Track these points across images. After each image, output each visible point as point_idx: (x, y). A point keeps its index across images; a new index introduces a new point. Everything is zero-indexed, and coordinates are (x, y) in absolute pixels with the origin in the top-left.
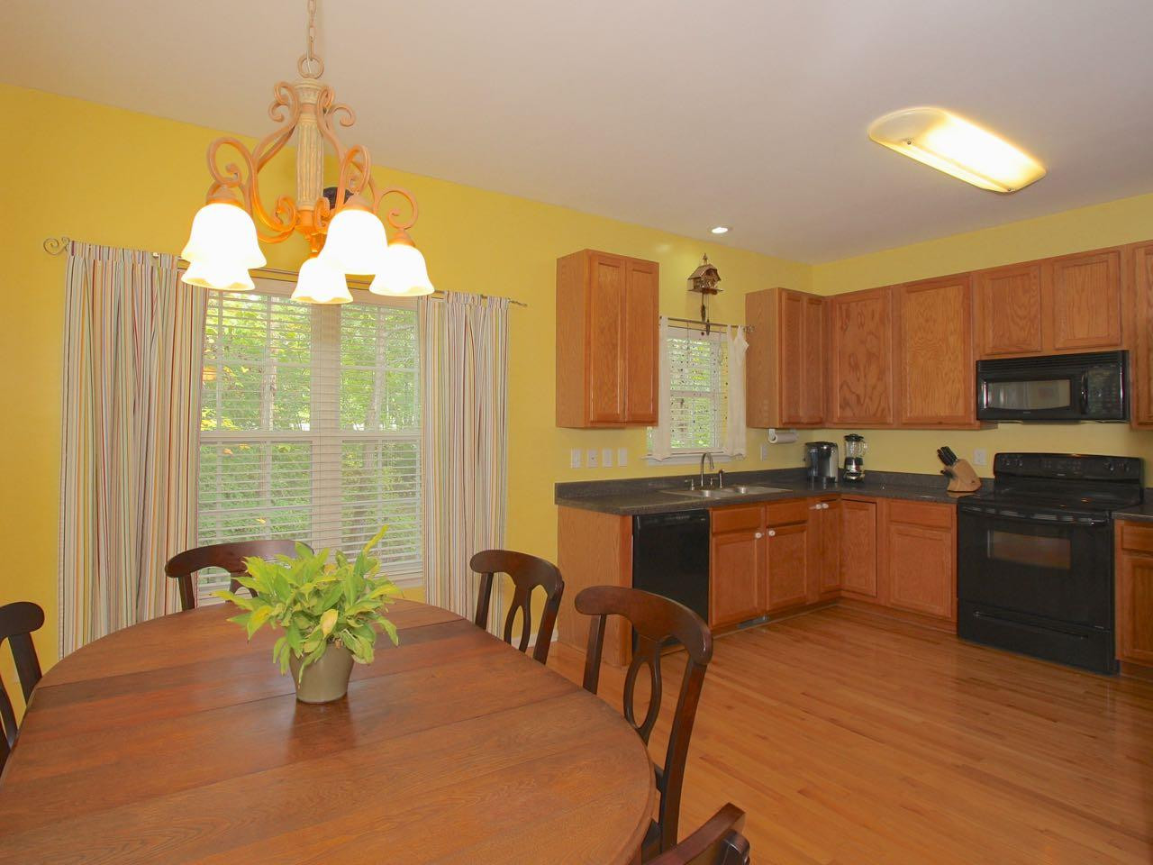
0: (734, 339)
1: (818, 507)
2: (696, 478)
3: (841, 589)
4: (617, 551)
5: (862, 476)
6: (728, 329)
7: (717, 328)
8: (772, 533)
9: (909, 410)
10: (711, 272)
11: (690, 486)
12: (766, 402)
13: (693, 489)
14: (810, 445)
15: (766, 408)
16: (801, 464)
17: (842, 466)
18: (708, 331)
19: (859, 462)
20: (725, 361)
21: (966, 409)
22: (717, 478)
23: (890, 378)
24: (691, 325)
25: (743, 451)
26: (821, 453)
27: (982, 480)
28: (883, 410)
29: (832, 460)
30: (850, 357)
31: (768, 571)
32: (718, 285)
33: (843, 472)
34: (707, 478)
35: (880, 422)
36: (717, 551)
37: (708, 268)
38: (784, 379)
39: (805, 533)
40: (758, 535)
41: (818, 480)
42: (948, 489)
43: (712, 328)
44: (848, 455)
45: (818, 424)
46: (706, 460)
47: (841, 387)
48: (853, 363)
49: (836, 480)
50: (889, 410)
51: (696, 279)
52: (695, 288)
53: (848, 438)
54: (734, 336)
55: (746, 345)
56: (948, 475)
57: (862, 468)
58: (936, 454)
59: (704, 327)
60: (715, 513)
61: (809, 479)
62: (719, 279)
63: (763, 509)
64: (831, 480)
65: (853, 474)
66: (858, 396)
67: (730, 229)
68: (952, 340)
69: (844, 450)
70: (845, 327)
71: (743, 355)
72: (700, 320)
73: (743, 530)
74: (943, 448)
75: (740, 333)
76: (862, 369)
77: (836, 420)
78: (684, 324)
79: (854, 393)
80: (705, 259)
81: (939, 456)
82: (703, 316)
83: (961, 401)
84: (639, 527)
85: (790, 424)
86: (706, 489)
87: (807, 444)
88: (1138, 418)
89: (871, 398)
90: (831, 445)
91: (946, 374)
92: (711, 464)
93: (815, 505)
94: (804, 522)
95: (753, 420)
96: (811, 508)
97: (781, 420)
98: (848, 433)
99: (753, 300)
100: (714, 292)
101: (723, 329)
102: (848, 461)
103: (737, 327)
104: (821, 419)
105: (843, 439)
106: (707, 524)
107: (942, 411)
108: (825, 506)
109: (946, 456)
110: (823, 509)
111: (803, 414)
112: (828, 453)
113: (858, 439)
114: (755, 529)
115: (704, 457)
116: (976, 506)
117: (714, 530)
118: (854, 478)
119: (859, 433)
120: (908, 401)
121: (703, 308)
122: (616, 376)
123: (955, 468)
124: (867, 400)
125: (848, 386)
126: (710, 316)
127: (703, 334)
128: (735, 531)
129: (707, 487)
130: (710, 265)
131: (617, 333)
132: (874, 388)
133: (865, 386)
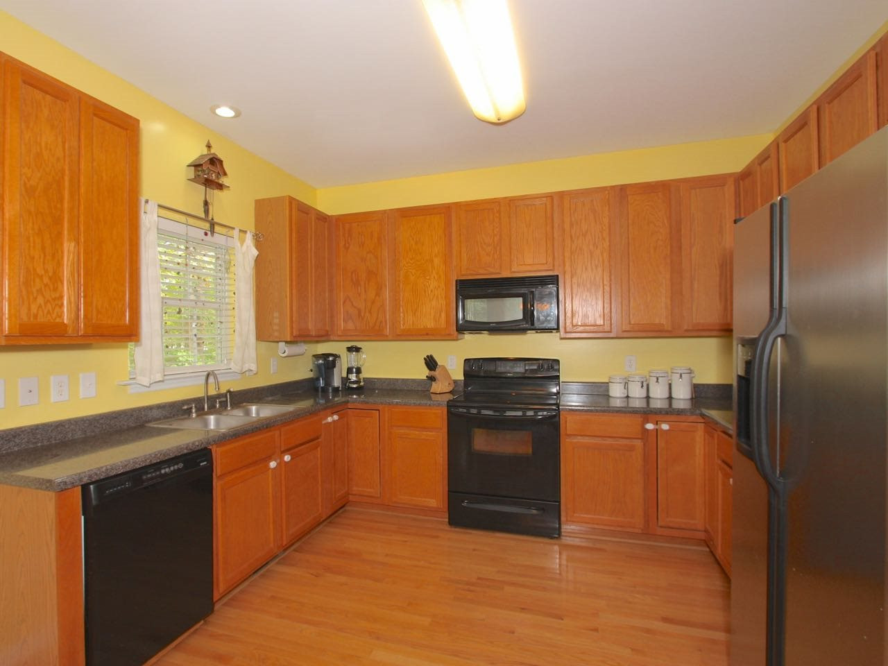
0: (242, 245)
1: (330, 419)
2: (198, 402)
3: (349, 494)
4: (53, 548)
5: (362, 384)
6: (236, 233)
7: (224, 230)
8: (287, 458)
9: (402, 322)
10: (214, 161)
11: (191, 412)
12: (276, 314)
13: (194, 415)
14: (317, 357)
15: (276, 321)
16: (310, 375)
17: (344, 375)
18: (213, 232)
19: (359, 371)
20: (232, 269)
21: (447, 322)
22: (224, 399)
23: (387, 294)
24: (191, 221)
25: (253, 367)
26: (327, 364)
27: (455, 382)
28: (381, 322)
29: (336, 370)
30: (352, 273)
31: (284, 500)
32: (224, 181)
33: (345, 380)
34: (212, 399)
35: (377, 334)
36: (224, 499)
37: (211, 156)
38: (294, 291)
39: (319, 449)
40: (273, 464)
41: (324, 390)
42: (431, 391)
43: (217, 228)
44: (350, 366)
45: (323, 337)
46: (211, 380)
47: (344, 302)
48: (354, 280)
49: (340, 389)
50: (386, 322)
51: (197, 166)
52: (196, 180)
53: (350, 349)
54: (242, 241)
55: (255, 252)
56: (432, 379)
57: (362, 376)
58: (424, 361)
59: (207, 226)
60: (220, 450)
61: (316, 389)
62: (225, 174)
63: (277, 433)
64: (336, 390)
65: (354, 382)
66: (359, 311)
67: (238, 115)
68: (437, 261)
69: (346, 360)
70: (347, 245)
71: (253, 263)
72: (203, 215)
73: (255, 463)
74: (428, 356)
75: (249, 238)
76: (362, 283)
77: (339, 333)
78: (183, 218)
79: (355, 307)
80: (209, 146)
81: (426, 363)
82: (207, 212)
83: (443, 315)
84: (94, 502)
85: (300, 337)
86: (212, 414)
87: (314, 356)
88: (565, 328)
89: (370, 312)
90: (336, 356)
91: (431, 291)
92: (217, 383)
93: (326, 418)
94: (317, 438)
95: (263, 333)
96: (324, 422)
97: (292, 332)
98: (350, 344)
99: (262, 207)
100: (220, 187)
101: (231, 233)
102: (350, 371)
103: (245, 232)
104: (327, 331)
105: (345, 350)
106: (210, 468)
107: (429, 323)
108: (336, 417)
109: (431, 363)
110: (334, 421)
111: (312, 327)
112: (333, 364)
113: (358, 350)
114: (270, 458)
115: (208, 375)
116: (461, 407)
117: (219, 474)
118: (355, 386)
119: (358, 344)
120: (402, 315)
121: (206, 203)
122: (59, 264)
123: (436, 373)
124: (367, 314)
125: (350, 300)
126: (217, 214)
127: (206, 234)
128: (247, 466)
129: (212, 410)
130: (214, 154)
131: (61, 200)
132: (373, 302)
133: (365, 300)
